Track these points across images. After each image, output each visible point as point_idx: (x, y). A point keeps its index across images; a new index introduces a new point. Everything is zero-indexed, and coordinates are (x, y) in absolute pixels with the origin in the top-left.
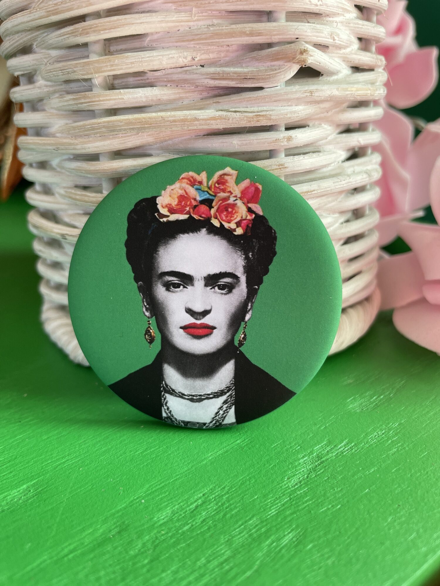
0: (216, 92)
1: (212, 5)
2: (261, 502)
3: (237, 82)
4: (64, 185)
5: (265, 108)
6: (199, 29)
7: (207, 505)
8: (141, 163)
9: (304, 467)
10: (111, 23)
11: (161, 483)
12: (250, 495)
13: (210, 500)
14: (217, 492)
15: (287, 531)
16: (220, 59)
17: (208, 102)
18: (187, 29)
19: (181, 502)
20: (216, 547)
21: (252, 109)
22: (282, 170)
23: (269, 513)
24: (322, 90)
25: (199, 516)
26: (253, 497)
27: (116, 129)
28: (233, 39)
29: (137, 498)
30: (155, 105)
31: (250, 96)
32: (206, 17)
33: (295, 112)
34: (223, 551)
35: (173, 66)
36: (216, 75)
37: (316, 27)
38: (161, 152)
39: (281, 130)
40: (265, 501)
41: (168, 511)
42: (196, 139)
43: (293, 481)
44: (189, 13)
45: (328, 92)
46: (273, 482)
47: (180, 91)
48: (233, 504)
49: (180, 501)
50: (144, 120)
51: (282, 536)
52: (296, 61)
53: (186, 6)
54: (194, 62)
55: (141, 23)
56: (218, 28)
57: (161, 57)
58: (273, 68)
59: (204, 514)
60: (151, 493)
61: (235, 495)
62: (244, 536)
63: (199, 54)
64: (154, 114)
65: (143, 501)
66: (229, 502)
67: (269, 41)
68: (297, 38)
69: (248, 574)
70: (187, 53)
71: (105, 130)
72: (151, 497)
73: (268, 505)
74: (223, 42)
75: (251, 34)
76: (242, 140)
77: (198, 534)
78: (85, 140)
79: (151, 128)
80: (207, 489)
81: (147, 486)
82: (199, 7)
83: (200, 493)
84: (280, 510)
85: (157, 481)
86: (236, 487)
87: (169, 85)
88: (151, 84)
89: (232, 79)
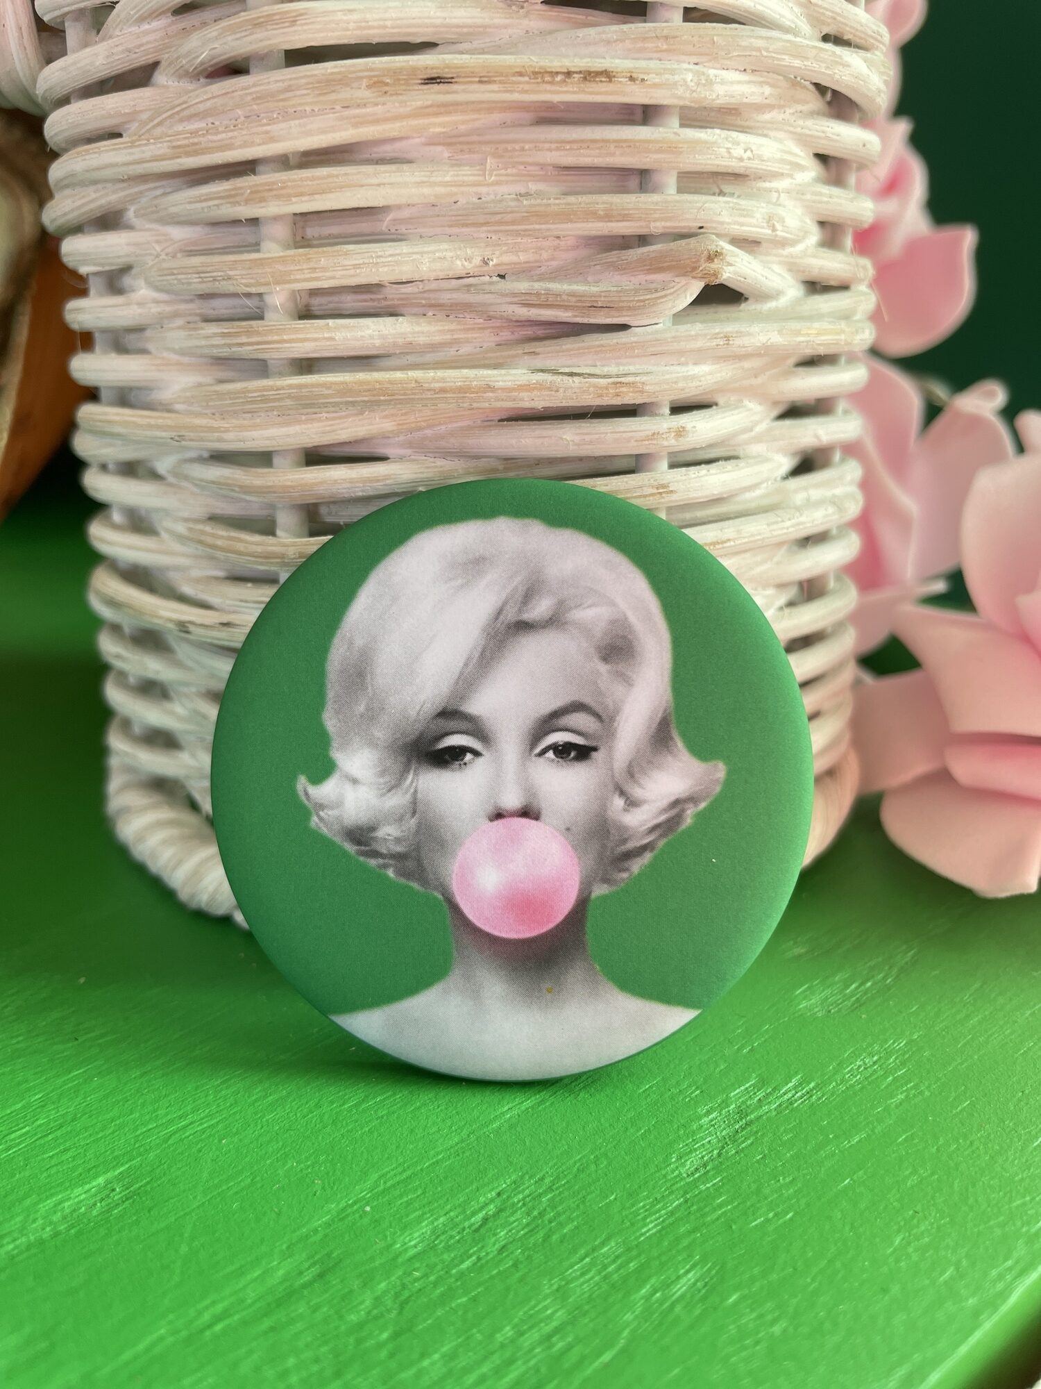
0: (529, 332)
1: (528, 152)
3: (576, 313)
4: (186, 515)
5: (632, 369)
6: (501, 201)
7: (509, 1217)
8: (365, 475)
9: (710, 1134)
10: (315, 183)
11: (404, 1171)
12: (598, 1192)
13: (514, 1204)
14: (528, 1188)
15: (683, 1268)
16: (538, 264)
17: (513, 352)
18: (475, 200)
19: (451, 1210)
20: (533, 1303)
21: (606, 370)
22: (663, 498)
23: (643, 1230)
24: (749, 334)
25: (493, 1240)
26: (607, 1197)
27: (316, 402)
28: (570, 225)
29: (355, 1203)
30: (401, 354)
31: (602, 342)
32: (513, 178)
33: (693, 377)
34: (549, 1312)
35: (442, 275)
36: (533, 298)
37: (739, 204)
38: (408, 452)
39: (661, 413)
40: (633, 1205)
41: (425, 1228)
42: (485, 427)
43: (688, 1163)
44: (478, 168)
45: (761, 338)
46: (646, 1166)
47: (453, 326)
48: (564, 1212)
49: (449, 1207)
50: (378, 386)
51: (674, 1278)
52: (698, 274)
53: (474, 153)
54: (486, 268)
55: (379, 185)
56: (539, 201)
57: (419, 256)
58: (652, 286)
59: (502, 1233)
60: (384, 1191)
61: (566, 1193)
62: (592, 1279)
63: (497, 253)
64: (399, 375)
65: (368, 1209)
66: (556, 1208)
67: (644, 231)
68: (701, 227)
69: (606, 1357)
70: (473, 250)
71: (292, 403)
72: (385, 1200)
73: (638, 1215)
74: (548, 230)
76: (583, 433)
77: (492, 1278)
78: (246, 422)
79: (393, 403)
80: (505, 1183)
81: (374, 1177)
82: (501, 157)
83: (492, 1190)
84: (664, 1224)
85: (394, 1165)
86: (568, 1178)
87: (430, 314)
88: (393, 313)
89: (566, 306)
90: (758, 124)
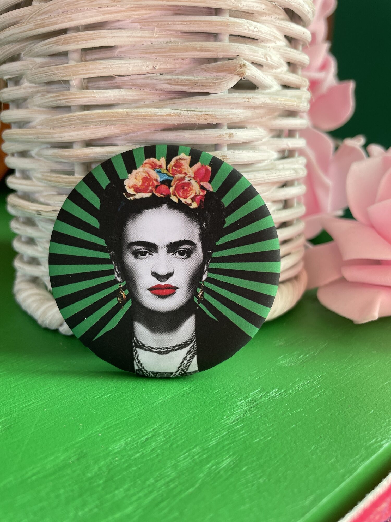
0: (172, 95)
1: (170, 25)
2: (203, 435)
3: (189, 88)
4: (42, 170)
5: (211, 109)
6: (159, 44)
7: (157, 438)
8: (108, 151)
9: (241, 408)
10: (88, 36)
11: (116, 421)
12: (193, 429)
13: (159, 433)
14: (165, 427)
15: (225, 457)
16: (174, 69)
17: (165, 103)
18: (150, 44)
19: (134, 435)
20: (163, 469)
21: (201, 110)
23: (210, 443)
24: (257, 98)
25: (149, 446)
26: (196, 431)
27: (88, 121)
28: (186, 53)
29: (95, 432)
30: (122, 103)
31: (199, 99)
32: (165, 36)
33: (235, 114)
34: (169, 473)
35: (137, 73)
36: (173, 81)
37: (252, 48)
38: (126, 142)
39: (224, 128)
40: (207, 434)
41: (123, 443)
42: (154, 132)
43: (231, 419)
44: (151, 31)
45: (262, 100)
46: (214, 419)
47: (143, 93)
48: (179, 436)
49: (133, 434)
50: (112, 114)
51: (221, 461)
52: (237, 73)
53: (149, 26)
54: (154, 70)
55: (112, 37)
56: (174, 44)
57: (128, 65)
58: (218, 77)
59: (153, 444)
60: (107, 428)
61: (181, 429)
62: (188, 461)
63: (159, 64)
64: (120, 110)
65: (100, 435)
66: (176, 435)
67: (215, 56)
68: (238, 56)
69: (191, 490)
70: (149, 63)
71: (79, 122)
72: (107, 431)
73: (209, 437)
74: (178, 55)
75: (201, 50)
76: (193, 135)
77: (147, 460)
78: (62, 130)
79: (118, 121)
80: (156, 425)
81: (104, 423)
82: (160, 27)
83: (151, 428)
84: (219, 441)
85: (112, 419)
86: (182, 424)
87: (133, 88)
88: (119, 87)
89: (185, 84)
90: (261, 21)
